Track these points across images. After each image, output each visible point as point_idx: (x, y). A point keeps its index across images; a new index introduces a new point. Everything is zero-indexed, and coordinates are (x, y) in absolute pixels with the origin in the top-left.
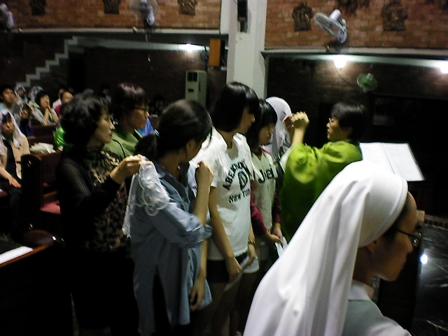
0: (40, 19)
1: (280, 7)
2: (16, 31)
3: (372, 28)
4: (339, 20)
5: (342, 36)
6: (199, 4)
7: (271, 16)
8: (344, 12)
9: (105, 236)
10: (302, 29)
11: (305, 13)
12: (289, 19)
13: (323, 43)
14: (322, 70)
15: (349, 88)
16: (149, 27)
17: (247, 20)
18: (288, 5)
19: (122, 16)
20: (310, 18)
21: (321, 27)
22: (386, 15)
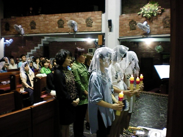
0: (34, 31)
1: (124, 22)
2: (25, 35)
3: (159, 27)
4: (147, 25)
5: (148, 31)
6: (93, 22)
7: (121, 25)
8: (148, 22)
10: (133, 30)
11: (134, 23)
12: (128, 26)
13: (141, 34)
14: (141, 45)
15: (152, 52)
16: (75, 32)
17: (112, 27)
18: (127, 21)
19: (65, 28)
20: (136, 25)
21: (140, 28)
22: (164, 22)
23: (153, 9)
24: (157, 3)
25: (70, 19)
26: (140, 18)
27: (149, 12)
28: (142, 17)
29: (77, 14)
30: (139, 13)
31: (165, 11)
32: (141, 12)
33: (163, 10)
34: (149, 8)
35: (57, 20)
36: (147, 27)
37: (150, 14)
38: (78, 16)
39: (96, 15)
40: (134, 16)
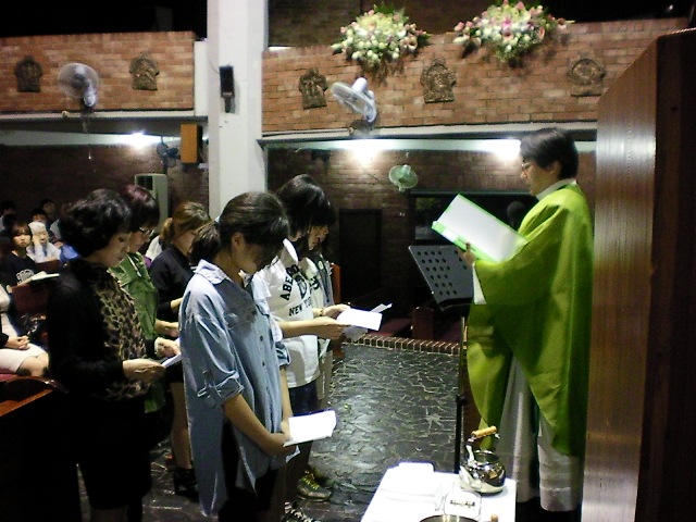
1: (280, 76)
3: (410, 101)
4: (365, 91)
5: (368, 113)
6: (162, 74)
7: (270, 89)
8: (370, 79)
10: (314, 107)
11: (316, 83)
12: (295, 93)
13: (344, 124)
14: (338, 164)
15: (378, 187)
16: (87, 109)
17: (233, 95)
18: (290, 73)
19: (46, 95)
20: (324, 90)
21: (341, 102)
22: (427, 82)
23: (385, 33)
24: (403, 10)
25: (66, 58)
26: (341, 63)
27: (375, 43)
28: (349, 58)
29: (96, 38)
30: (335, 46)
31: (429, 40)
32: (345, 44)
33: (425, 38)
34: (371, 29)
35: (14, 61)
36: (367, 99)
37: (378, 50)
38: (100, 49)
39: (172, 45)
40: (319, 56)
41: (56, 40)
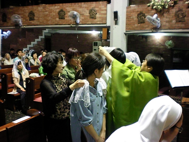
0: (32, 22)
1: (132, 14)
2: (23, 27)
3: (171, 21)
4: (157, 18)
5: (158, 25)
6: (98, 14)
7: (128, 17)
8: (159, 15)
9: (61, 112)
10: (141, 23)
11: (142, 16)
12: (136, 19)
13: (150, 28)
14: (150, 40)
15: (162, 47)
16: (77, 24)
17: (118, 20)
18: (134, 13)
19: (66, 20)
20: (145, 18)
21: (149, 21)
22: (177, 15)
23: (164, 0)
25: (72, 10)
26: (150, 10)
27: (160, 3)
28: (152, 8)
29: (80, 4)
30: (148, 4)
31: (178, 2)
32: (151, 4)
33: (176, 2)
35: (58, 10)
36: (157, 21)
37: (161, 6)
38: (81, 7)
39: (101, 5)
40: (143, 7)
41: (69, 4)
